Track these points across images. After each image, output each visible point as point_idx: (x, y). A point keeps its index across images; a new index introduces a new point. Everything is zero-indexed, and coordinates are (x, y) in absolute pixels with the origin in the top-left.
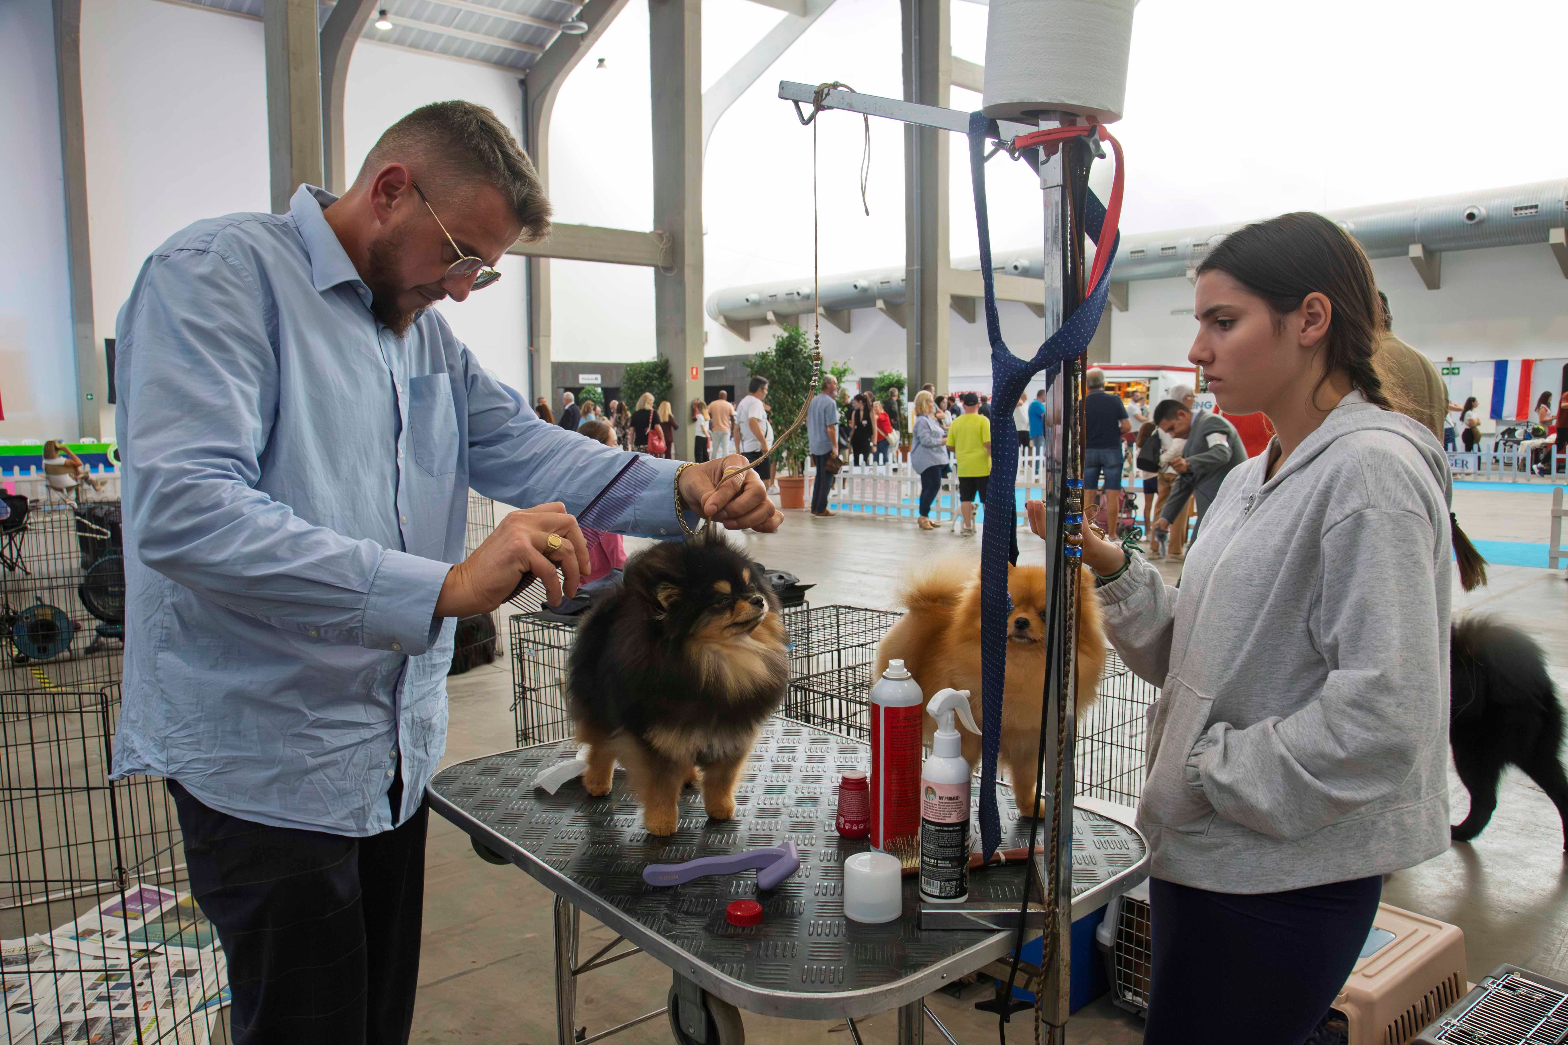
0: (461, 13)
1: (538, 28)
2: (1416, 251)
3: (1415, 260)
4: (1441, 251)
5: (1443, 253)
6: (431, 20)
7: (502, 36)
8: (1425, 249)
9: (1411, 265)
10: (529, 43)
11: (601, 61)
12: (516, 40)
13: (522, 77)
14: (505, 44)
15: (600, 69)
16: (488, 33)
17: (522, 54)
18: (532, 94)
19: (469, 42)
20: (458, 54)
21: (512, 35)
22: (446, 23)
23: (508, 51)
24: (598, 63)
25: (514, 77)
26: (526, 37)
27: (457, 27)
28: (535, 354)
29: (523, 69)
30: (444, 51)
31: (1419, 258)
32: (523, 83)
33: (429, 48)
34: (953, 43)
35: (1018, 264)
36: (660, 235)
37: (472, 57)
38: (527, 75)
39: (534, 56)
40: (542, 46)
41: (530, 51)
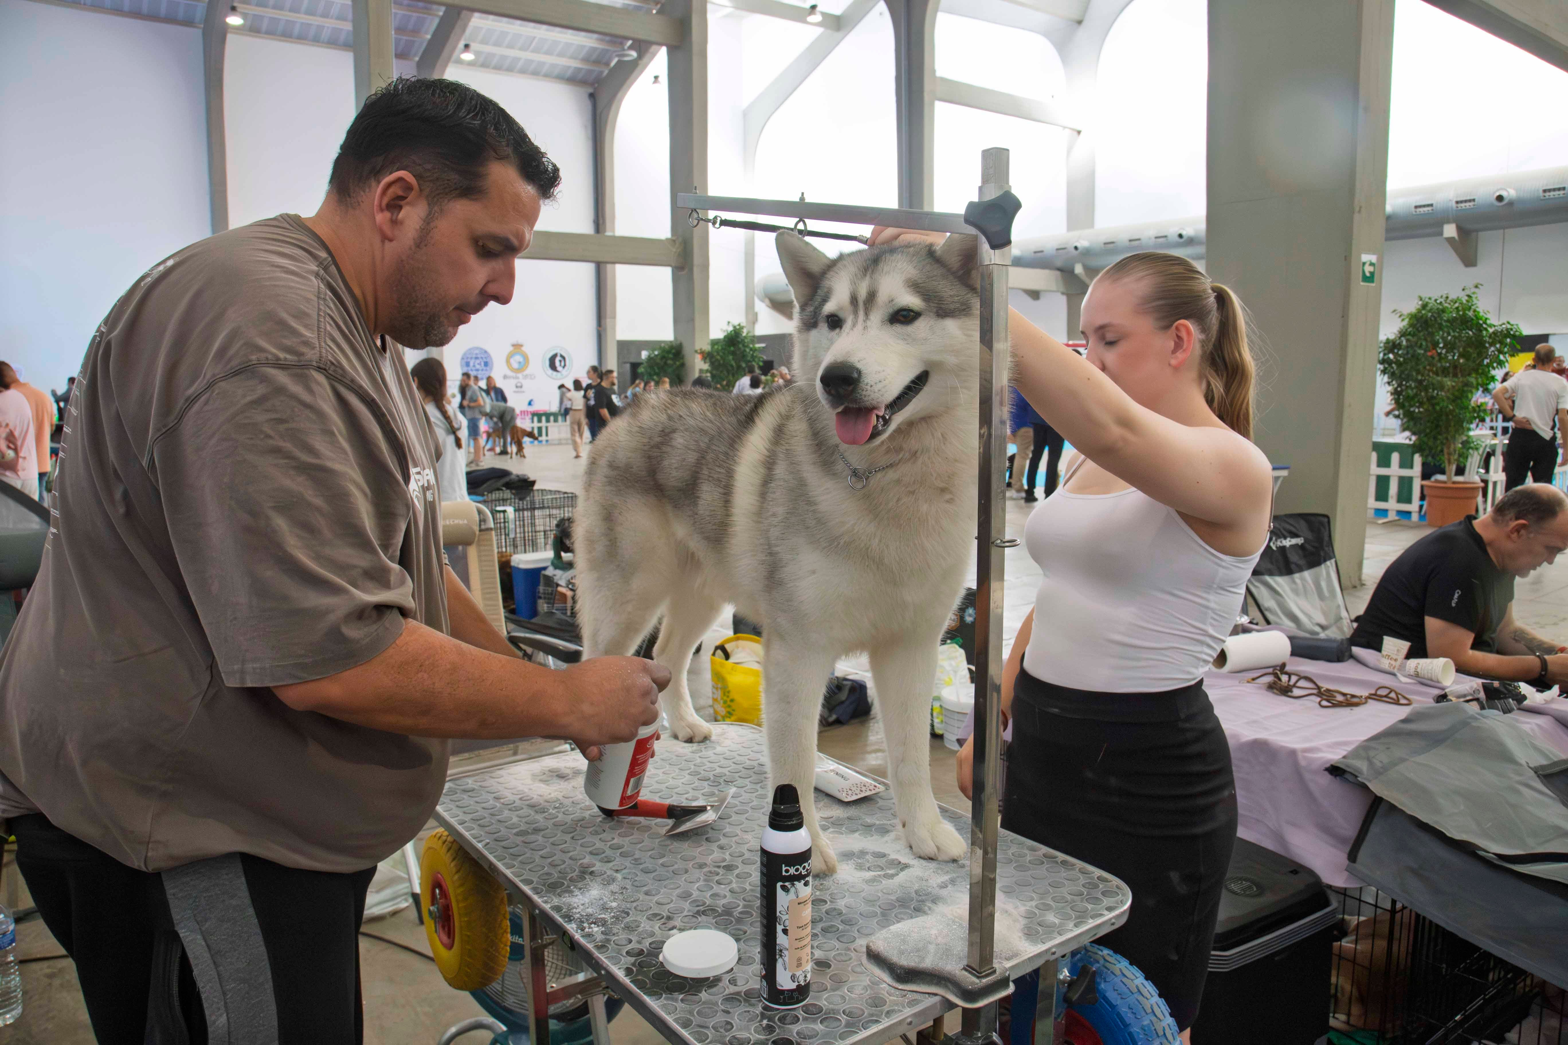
0: (536, 41)
1: (603, 50)
2: (1450, 230)
3: (1450, 240)
4: (1477, 231)
5: (1480, 234)
6: (511, 46)
7: (573, 57)
8: (1460, 229)
9: (1447, 245)
10: (597, 62)
11: (656, 78)
12: (585, 60)
13: (591, 90)
14: (575, 64)
15: (656, 85)
16: (560, 55)
17: (589, 72)
18: (601, 105)
19: (544, 63)
20: (535, 73)
21: (581, 56)
22: (523, 49)
23: (578, 70)
24: (653, 79)
25: (584, 92)
26: (594, 57)
27: (533, 51)
28: (603, 334)
29: (592, 84)
30: (523, 71)
31: (1453, 238)
32: (592, 96)
33: (510, 69)
34: (937, 67)
35: (1079, 245)
36: (674, 241)
37: (547, 76)
38: (595, 89)
39: (602, 72)
40: (607, 64)
41: (597, 69)
